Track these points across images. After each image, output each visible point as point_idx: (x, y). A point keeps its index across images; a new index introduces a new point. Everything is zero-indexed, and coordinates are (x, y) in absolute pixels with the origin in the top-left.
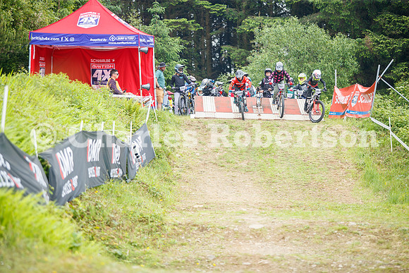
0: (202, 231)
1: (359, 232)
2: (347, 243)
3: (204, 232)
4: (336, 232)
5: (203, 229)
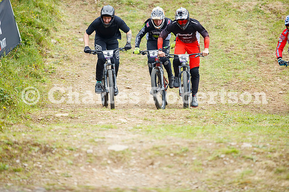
0: (44, 152)
1: (254, 157)
2: (236, 171)
3: (47, 154)
4: (223, 156)
5: (46, 150)
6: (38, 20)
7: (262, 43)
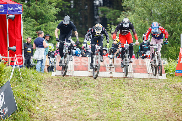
6: (28, 95)
7: (169, 108)
